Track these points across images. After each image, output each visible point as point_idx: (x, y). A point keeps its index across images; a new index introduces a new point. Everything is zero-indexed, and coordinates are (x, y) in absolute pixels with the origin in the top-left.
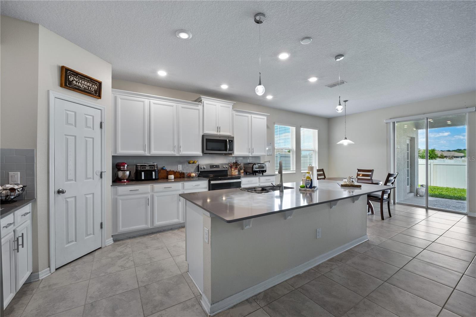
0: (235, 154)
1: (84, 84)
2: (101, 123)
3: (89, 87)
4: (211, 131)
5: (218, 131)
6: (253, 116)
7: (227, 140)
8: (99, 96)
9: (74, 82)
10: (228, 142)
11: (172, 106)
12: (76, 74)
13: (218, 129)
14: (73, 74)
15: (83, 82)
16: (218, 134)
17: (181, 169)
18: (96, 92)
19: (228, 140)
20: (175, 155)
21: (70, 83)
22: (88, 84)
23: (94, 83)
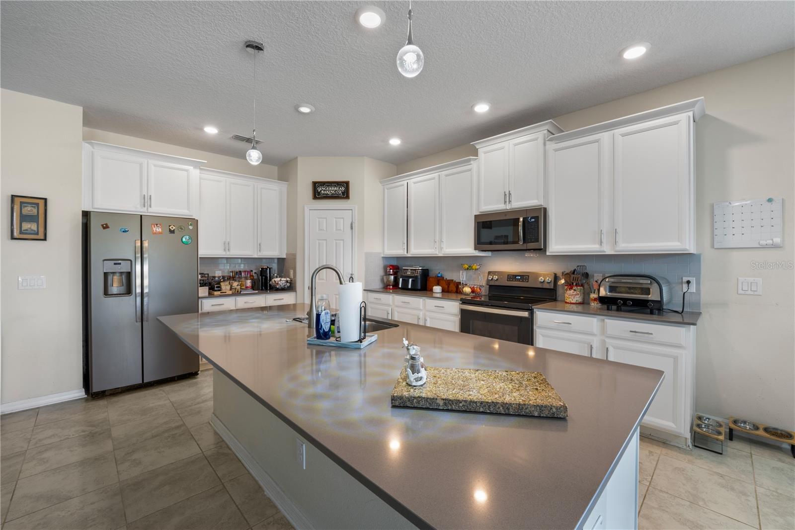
0: (550, 250)
1: (331, 190)
2: (352, 224)
3: (336, 191)
4: (494, 205)
5: (505, 202)
6: (619, 131)
7: (519, 219)
8: (347, 197)
9: (322, 191)
10: (520, 224)
11: (434, 179)
12: (323, 184)
13: (507, 197)
14: (320, 185)
15: (330, 188)
16: (508, 207)
17: (465, 279)
18: (343, 193)
19: (521, 219)
20: (437, 254)
21: (319, 193)
22: (336, 188)
23: (341, 185)
